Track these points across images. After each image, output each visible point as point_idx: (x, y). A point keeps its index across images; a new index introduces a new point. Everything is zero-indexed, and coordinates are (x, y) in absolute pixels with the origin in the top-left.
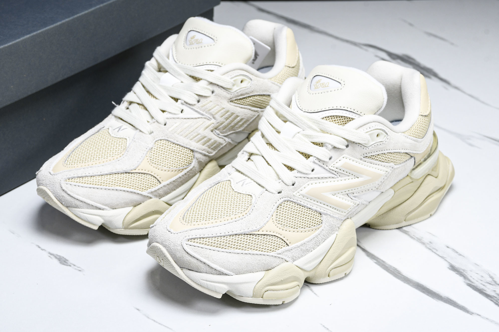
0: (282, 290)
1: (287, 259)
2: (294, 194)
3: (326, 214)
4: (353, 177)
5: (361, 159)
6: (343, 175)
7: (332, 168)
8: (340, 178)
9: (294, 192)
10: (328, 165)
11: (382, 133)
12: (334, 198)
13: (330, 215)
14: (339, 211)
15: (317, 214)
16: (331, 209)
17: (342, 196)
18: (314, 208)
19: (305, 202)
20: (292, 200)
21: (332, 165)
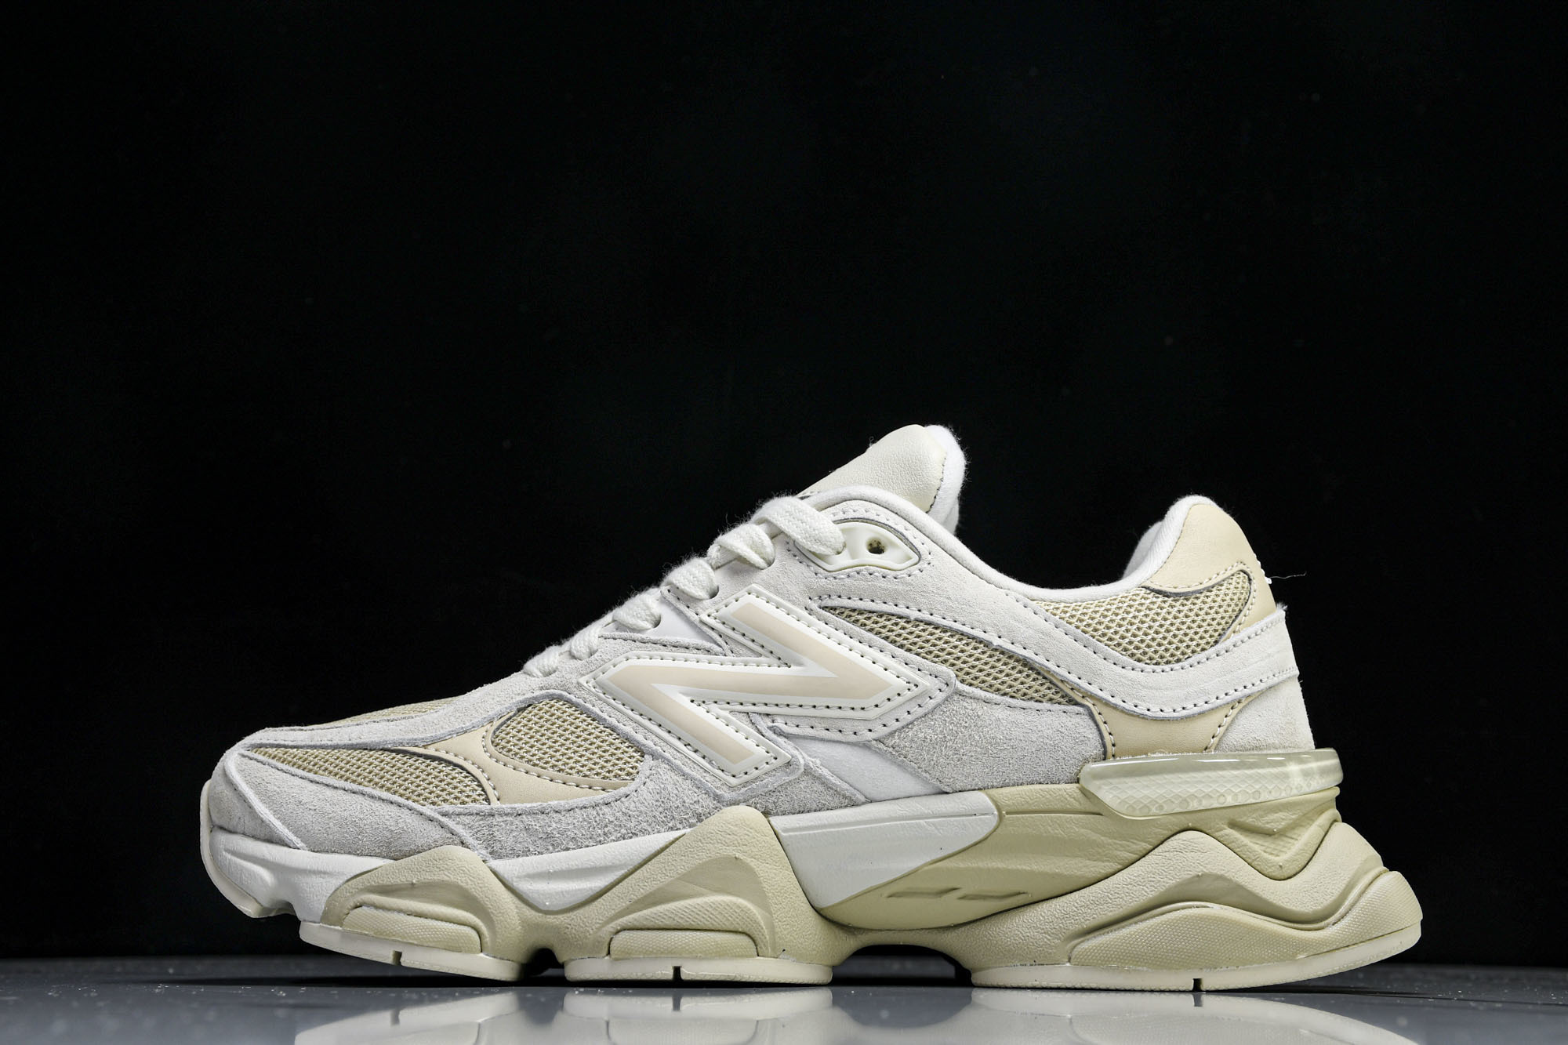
0: (400, 911)
1: (470, 840)
2: (582, 681)
3: (655, 756)
4: (772, 660)
5: (811, 612)
6: (743, 651)
7: (711, 621)
8: (731, 657)
9: (583, 675)
10: (700, 610)
11: (893, 544)
12: (701, 711)
13: (668, 762)
14: (710, 762)
15: (631, 750)
16: (680, 745)
17: (726, 714)
18: (628, 729)
19: (606, 708)
20: (572, 697)
21: (712, 611)
